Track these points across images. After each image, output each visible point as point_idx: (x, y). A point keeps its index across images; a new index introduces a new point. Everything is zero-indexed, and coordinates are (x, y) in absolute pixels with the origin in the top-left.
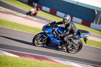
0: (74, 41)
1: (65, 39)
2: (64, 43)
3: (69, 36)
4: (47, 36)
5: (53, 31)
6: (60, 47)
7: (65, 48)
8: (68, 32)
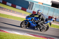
0: (44, 25)
1: (39, 23)
2: (38, 26)
3: (41, 22)
4: (28, 22)
5: (32, 19)
6: (36, 28)
7: (39, 29)
8: (40, 20)
